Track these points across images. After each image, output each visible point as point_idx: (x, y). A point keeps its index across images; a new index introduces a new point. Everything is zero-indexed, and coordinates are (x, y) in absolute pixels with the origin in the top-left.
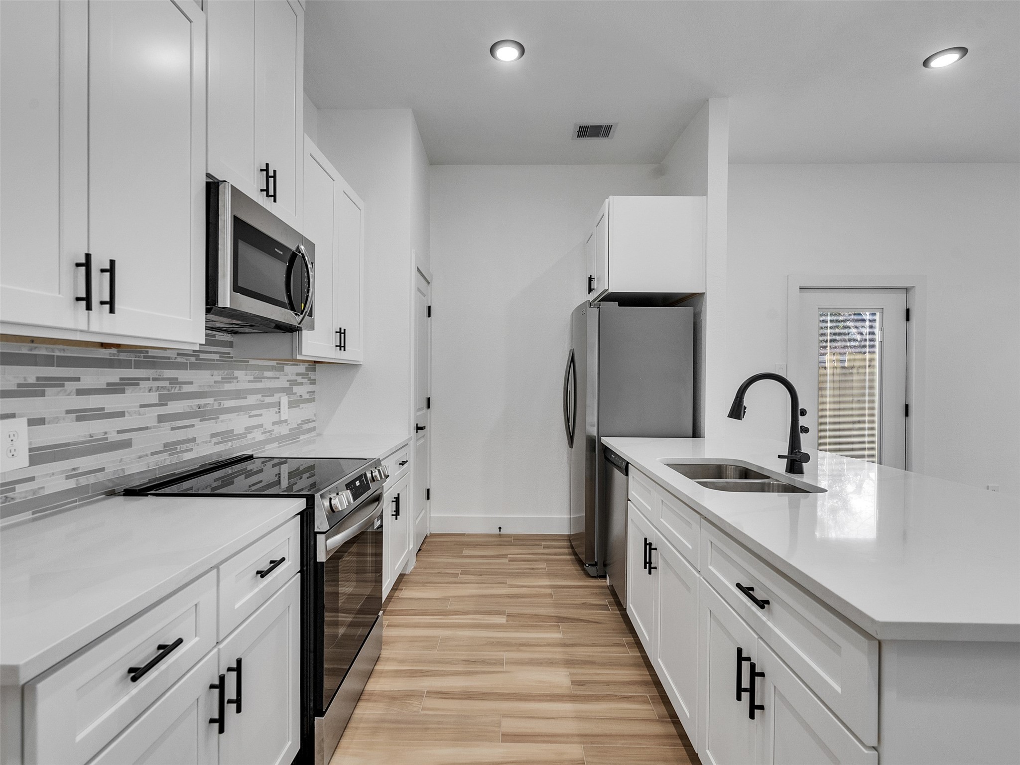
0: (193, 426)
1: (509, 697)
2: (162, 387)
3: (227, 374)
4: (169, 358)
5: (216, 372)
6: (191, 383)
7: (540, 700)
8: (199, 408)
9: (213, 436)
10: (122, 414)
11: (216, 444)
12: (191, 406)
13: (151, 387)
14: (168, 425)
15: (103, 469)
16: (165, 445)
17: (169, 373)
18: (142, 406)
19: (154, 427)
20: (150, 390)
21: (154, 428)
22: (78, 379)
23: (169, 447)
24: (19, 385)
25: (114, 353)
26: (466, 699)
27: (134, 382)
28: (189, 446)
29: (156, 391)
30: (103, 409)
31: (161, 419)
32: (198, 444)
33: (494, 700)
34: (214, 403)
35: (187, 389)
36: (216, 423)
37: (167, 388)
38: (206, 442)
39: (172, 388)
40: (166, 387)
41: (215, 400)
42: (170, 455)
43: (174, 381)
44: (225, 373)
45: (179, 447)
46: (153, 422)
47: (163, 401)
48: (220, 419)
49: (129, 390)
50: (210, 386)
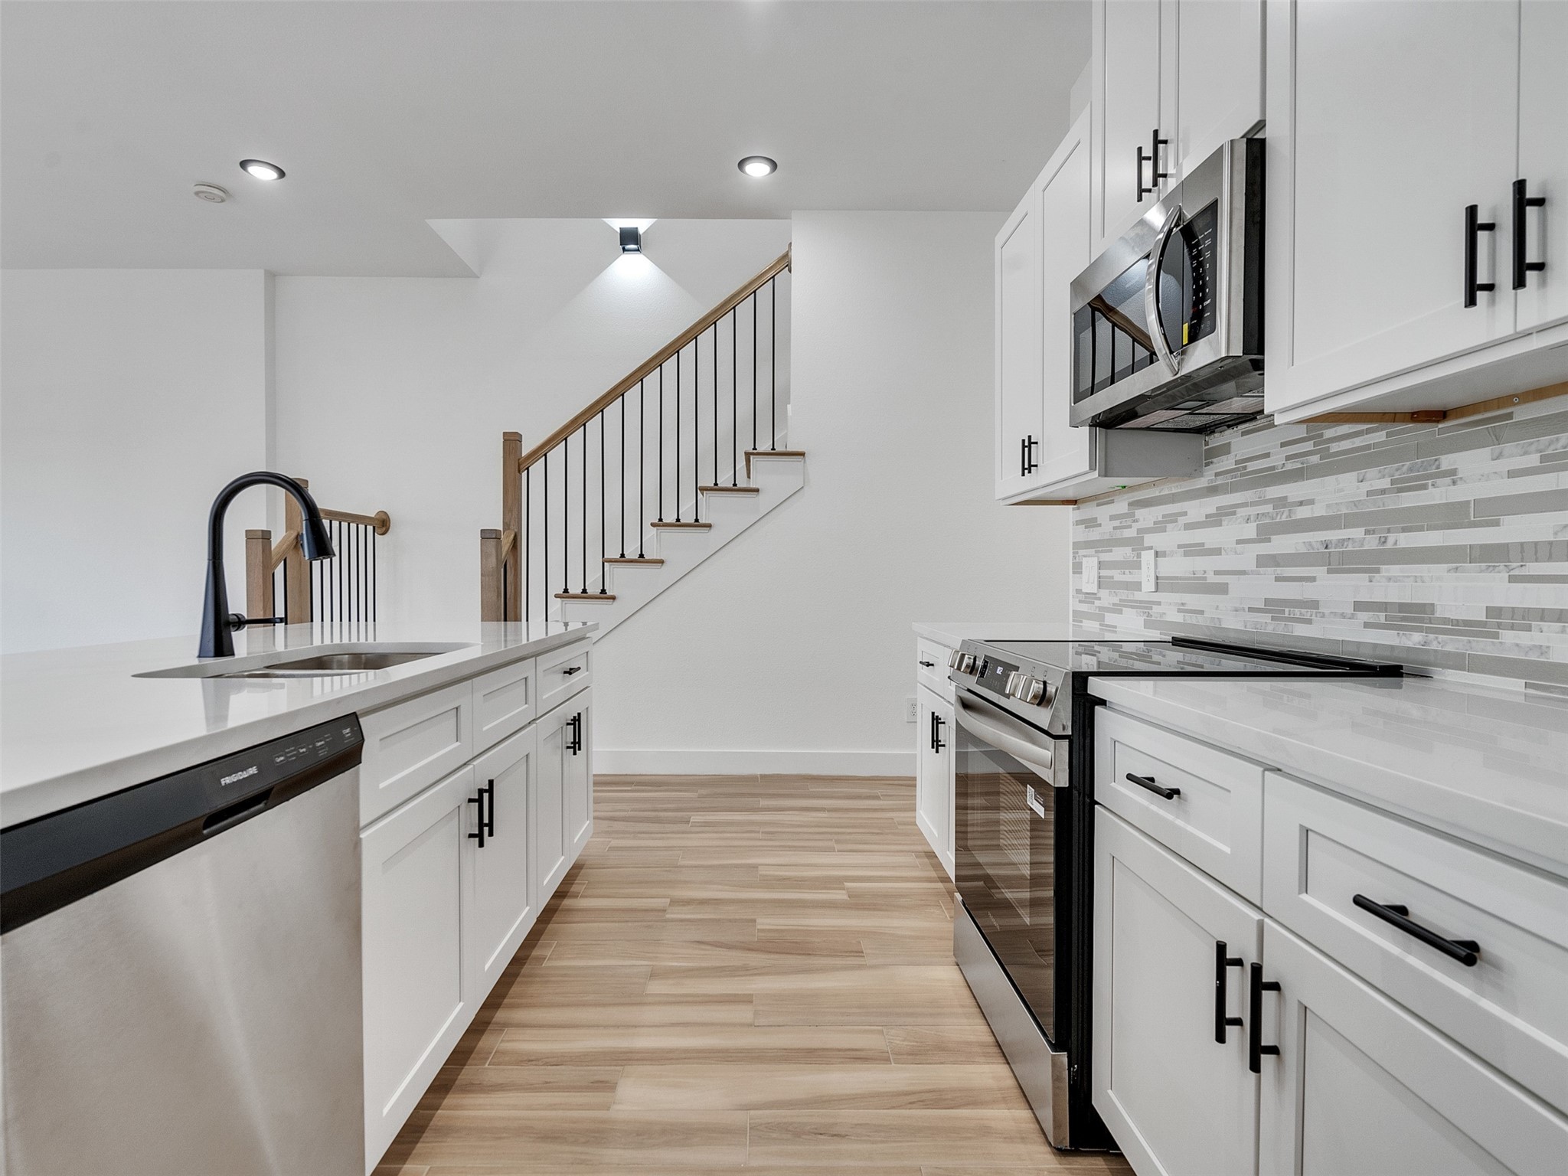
0: (1313, 579)
1: (740, 1055)
2: (1263, 514)
3: (1411, 470)
4: (1273, 468)
5: (1372, 472)
6: (1311, 502)
7: (686, 1051)
8: (1326, 548)
9: (1359, 606)
10: (1217, 551)
11: (1367, 625)
12: (1310, 544)
13: (1249, 516)
14: (1271, 572)
15: (1202, 612)
16: (1267, 601)
17: (1275, 491)
18: (1239, 542)
19: (1253, 572)
20: (1248, 520)
21: (1252, 574)
22: (1185, 514)
23: (1273, 607)
24: (1155, 523)
25: (1212, 480)
26: (815, 1050)
27: (1229, 512)
28: (1307, 613)
29: (1255, 521)
30: (1203, 544)
31: (1263, 561)
32: (1323, 616)
33: (767, 1049)
34: (1364, 538)
35: (1303, 513)
36: (1371, 581)
37: (1270, 514)
38: (1343, 615)
39: (1277, 515)
40: (1268, 513)
41: (1367, 532)
42: (1273, 618)
43: (1281, 503)
44: (1405, 468)
45: (1287, 610)
46: (1251, 565)
47: (1265, 533)
48: (1383, 574)
49: (1225, 520)
50: (1355, 504)
